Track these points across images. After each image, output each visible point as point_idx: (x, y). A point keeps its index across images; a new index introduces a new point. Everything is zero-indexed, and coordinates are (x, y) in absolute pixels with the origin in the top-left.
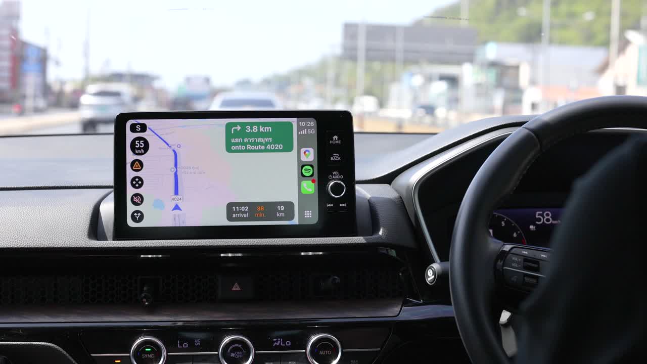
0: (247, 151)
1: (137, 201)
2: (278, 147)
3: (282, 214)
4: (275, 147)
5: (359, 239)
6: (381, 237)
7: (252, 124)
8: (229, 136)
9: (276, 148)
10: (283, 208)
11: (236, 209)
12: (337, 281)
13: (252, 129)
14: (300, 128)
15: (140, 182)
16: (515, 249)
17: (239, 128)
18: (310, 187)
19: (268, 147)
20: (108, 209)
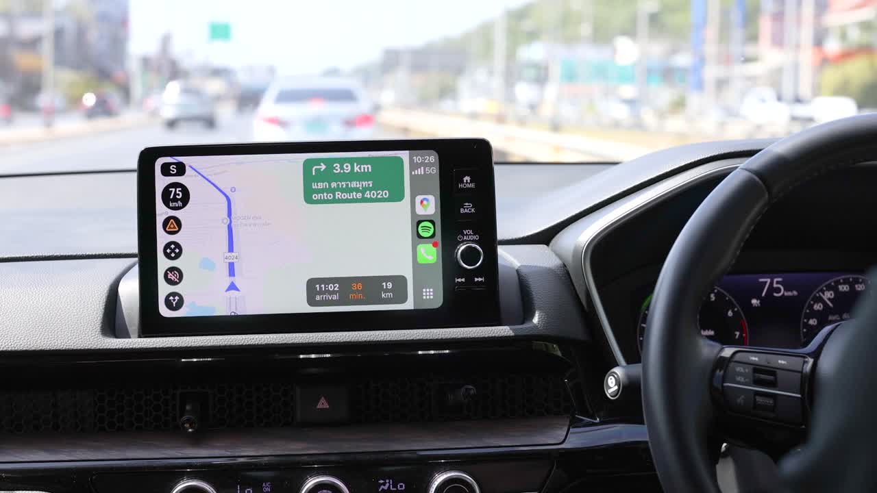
0: (335, 201)
1: (173, 278)
2: (382, 195)
3: (390, 295)
4: (378, 194)
5: (504, 331)
6: (535, 326)
7: (342, 161)
8: (308, 179)
9: (379, 196)
10: (390, 285)
11: (321, 288)
12: (472, 392)
13: (342, 168)
14: (413, 166)
15: (177, 251)
16: (739, 354)
17: (323, 167)
18: (430, 254)
19: (367, 195)
20: (130, 290)
